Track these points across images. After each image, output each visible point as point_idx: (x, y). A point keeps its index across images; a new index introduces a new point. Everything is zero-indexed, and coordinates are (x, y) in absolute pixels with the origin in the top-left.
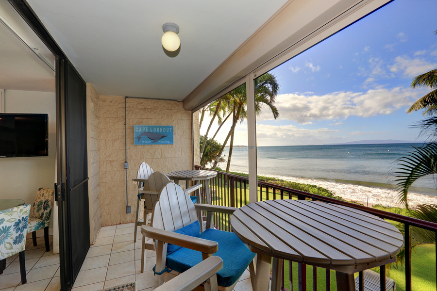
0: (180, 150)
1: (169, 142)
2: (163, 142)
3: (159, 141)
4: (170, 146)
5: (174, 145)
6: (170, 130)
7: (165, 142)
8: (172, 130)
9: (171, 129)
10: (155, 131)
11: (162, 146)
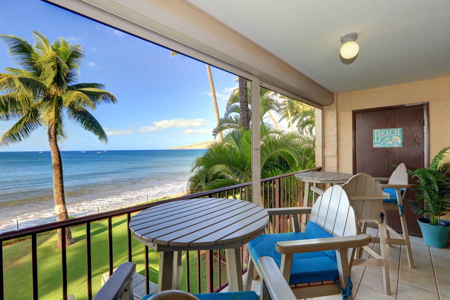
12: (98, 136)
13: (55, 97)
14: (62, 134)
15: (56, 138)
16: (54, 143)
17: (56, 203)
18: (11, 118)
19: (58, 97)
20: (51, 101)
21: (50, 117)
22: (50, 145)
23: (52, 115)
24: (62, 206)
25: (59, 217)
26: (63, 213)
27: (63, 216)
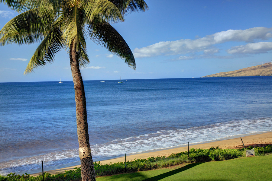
12: (124, 59)
13: (76, 8)
14: (87, 58)
15: (78, 62)
16: (76, 68)
17: (80, 145)
19: (78, 9)
20: (71, 15)
21: (72, 35)
22: (72, 71)
23: (75, 32)
24: (87, 148)
25: (84, 164)
26: (88, 158)
27: (87, 162)
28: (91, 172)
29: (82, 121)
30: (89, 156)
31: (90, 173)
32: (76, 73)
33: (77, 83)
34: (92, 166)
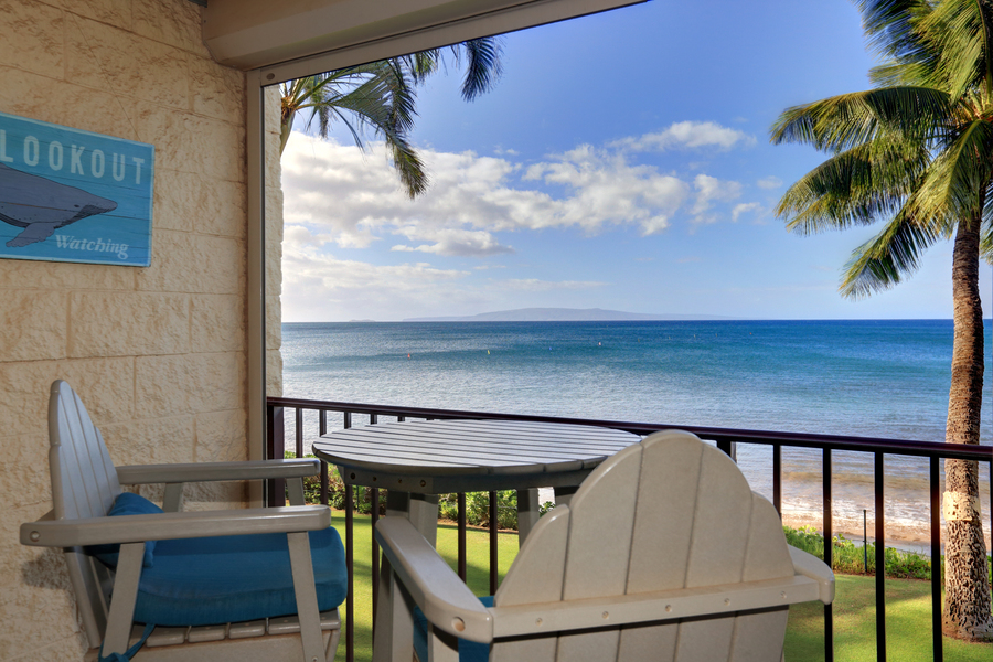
0: (186, 311)
1: (122, 250)
2: (86, 245)
3: (61, 239)
4: (127, 277)
5: (151, 273)
6: (131, 168)
7: (101, 246)
8: (147, 175)
9: (139, 161)
10: (31, 161)
11: (72, 276)
17: (947, 485)
18: (876, 214)
24: (965, 497)
25: (952, 534)
26: (965, 522)
27: (963, 533)
28: (971, 560)
29: (960, 425)
30: (970, 519)
31: (969, 563)
32: (962, 298)
33: (961, 325)
34: (977, 545)
